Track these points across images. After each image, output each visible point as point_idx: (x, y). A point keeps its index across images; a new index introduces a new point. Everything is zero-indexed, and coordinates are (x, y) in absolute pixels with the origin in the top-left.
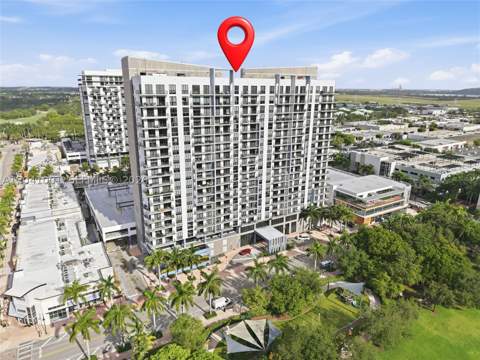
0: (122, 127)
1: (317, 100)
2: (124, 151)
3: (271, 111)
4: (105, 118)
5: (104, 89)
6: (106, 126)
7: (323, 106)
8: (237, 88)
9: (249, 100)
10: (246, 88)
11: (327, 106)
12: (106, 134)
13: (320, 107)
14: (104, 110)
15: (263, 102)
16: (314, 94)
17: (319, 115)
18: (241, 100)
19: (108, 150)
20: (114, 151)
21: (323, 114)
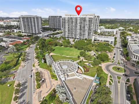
8: (74, 17)
18: (74, 19)
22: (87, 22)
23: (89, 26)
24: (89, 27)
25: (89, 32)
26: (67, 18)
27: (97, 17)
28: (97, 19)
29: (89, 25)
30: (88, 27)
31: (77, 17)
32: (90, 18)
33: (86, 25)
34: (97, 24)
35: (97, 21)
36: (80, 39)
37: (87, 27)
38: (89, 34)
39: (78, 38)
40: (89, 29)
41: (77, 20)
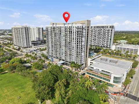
0: (96, 39)
1: (76, 30)
2: (96, 45)
3: (64, 32)
4: (93, 36)
5: (94, 29)
6: (93, 38)
7: (78, 32)
8: (57, 27)
9: (60, 30)
10: (59, 27)
11: (79, 32)
12: (93, 40)
13: (77, 32)
14: (93, 34)
15: (62, 30)
16: (75, 28)
17: (77, 35)
18: (58, 29)
19: (92, 44)
20: (93, 45)
21: (78, 34)
22: (73, 35)
23: (77, 41)
24: (77, 44)
25: (77, 52)
26: (49, 28)
27: (110, 28)
28: (110, 31)
29: (77, 39)
30: (75, 44)
31: (60, 27)
32: (78, 26)
33: (73, 38)
34: (109, 38)
35: (110, 33)
36: (66, 61)
37: (74, 42)
38: (77, 54)
39: (63, 59)
40: (77, 46)
41: (61, 31)
